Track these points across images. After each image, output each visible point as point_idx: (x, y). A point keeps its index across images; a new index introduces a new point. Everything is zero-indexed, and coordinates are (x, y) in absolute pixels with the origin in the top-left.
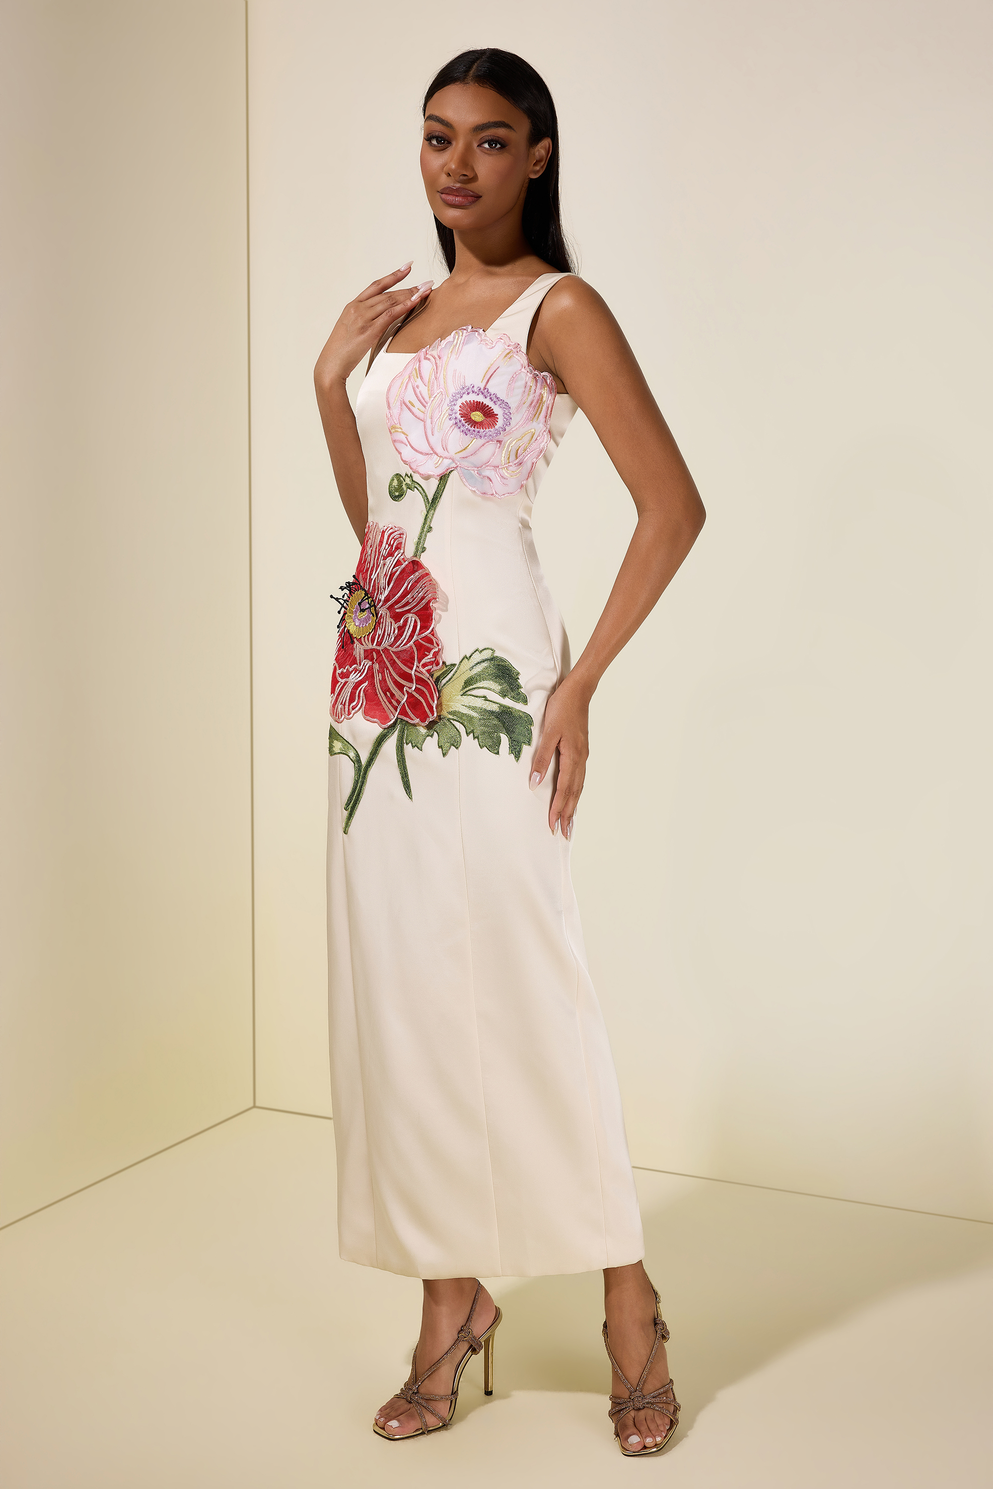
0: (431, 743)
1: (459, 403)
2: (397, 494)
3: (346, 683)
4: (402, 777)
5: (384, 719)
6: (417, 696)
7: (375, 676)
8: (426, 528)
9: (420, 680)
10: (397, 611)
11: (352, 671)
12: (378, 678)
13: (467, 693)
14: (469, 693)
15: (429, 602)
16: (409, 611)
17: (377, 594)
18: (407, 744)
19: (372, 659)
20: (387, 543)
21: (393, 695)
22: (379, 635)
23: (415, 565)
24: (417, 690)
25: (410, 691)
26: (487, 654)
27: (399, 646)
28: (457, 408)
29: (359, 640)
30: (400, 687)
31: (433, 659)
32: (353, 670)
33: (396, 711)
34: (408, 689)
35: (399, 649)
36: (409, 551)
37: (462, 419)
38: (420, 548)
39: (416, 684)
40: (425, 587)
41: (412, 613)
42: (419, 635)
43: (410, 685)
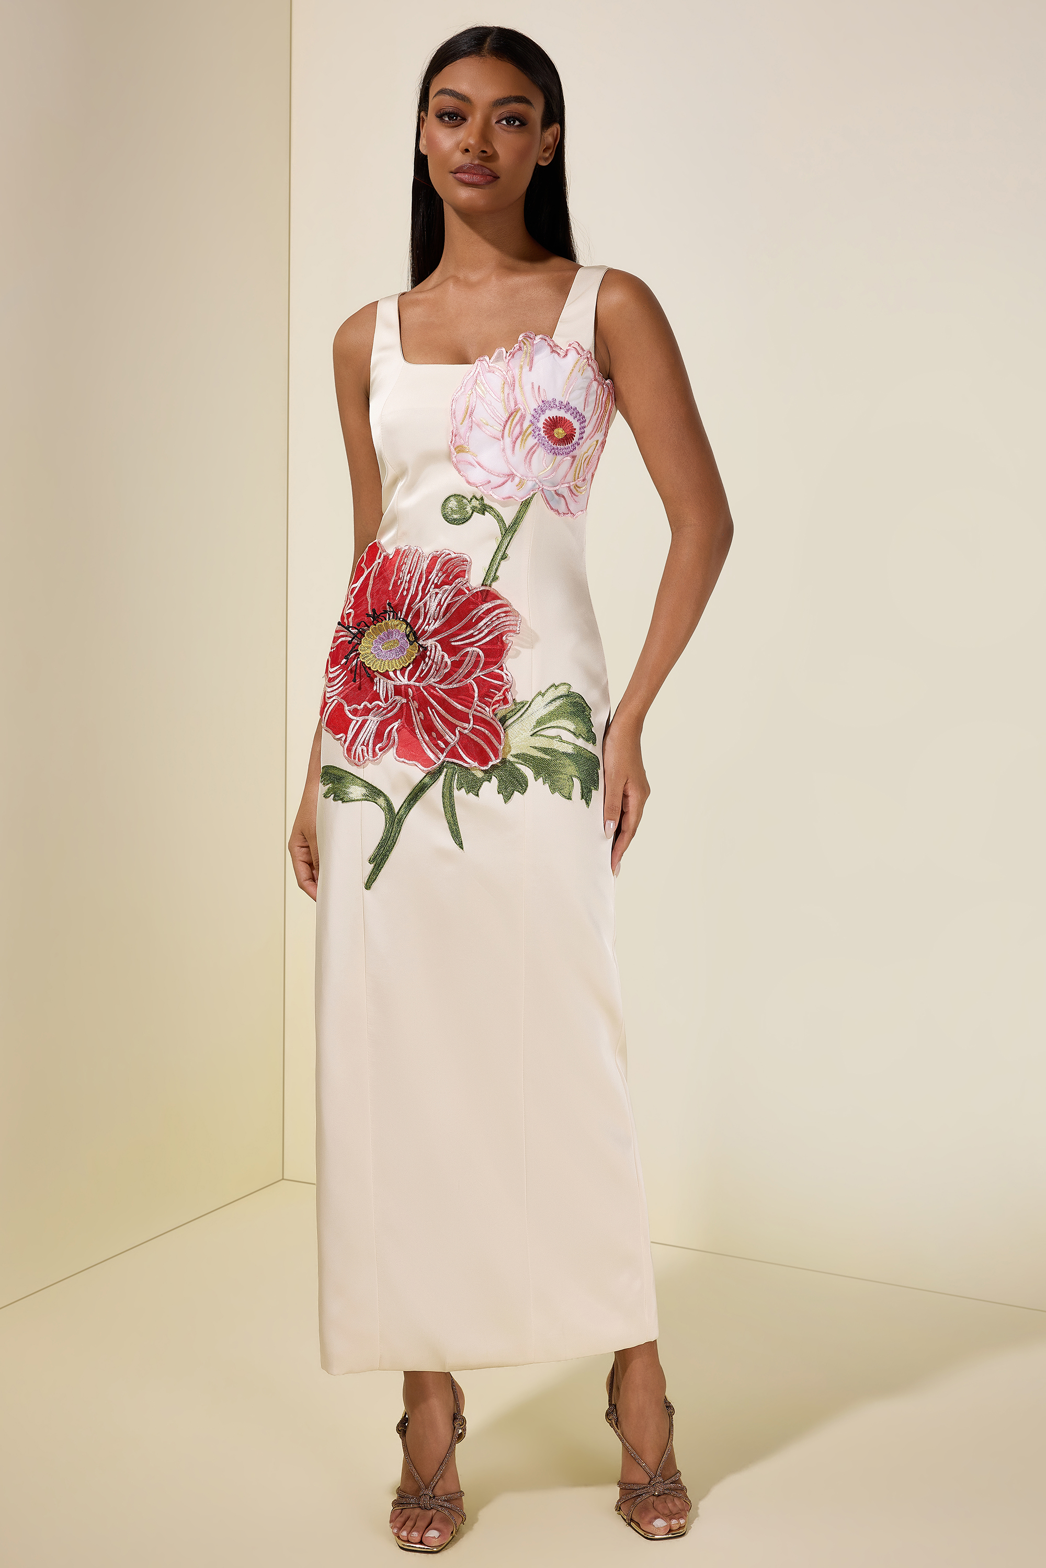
0: (490, 787)
1: (543, 418)
2: (457, 517)
3: (366, 721)
4: (450, 825)
5: (427, 762)
6: (473, 737)
7: (413, 713)
8: (500, 555)
9: (479, 720)
10: (453, 644)
11: (373, 708)
12: (417, 716)
13: (538, 733)
14: (543, 733)
15: (501, 635)
16: (471, 645)
17: (424, 625)
18: (458, 788)
19: (406, 696)
20: (441, 570)
21: (441, 737)
22: (422, 670)
23: (485, 595)
24: (473, 731)
25: (466, 732)
26: (563, 691)
27: (451, 683)
28: (541, 425)
29: (386, 675)
30: (452, 727)
31: (501, 698)
32: (376, 707)
33: (443, 754)
34: (462, 730)
35: (452, 686)
36: (474, 581)
37: (546, 436)
38: (491, 576)
39: (474, 724)
40: (498, 618)
41: (475, 647)
42: (483, 669)
43: (466, 725)
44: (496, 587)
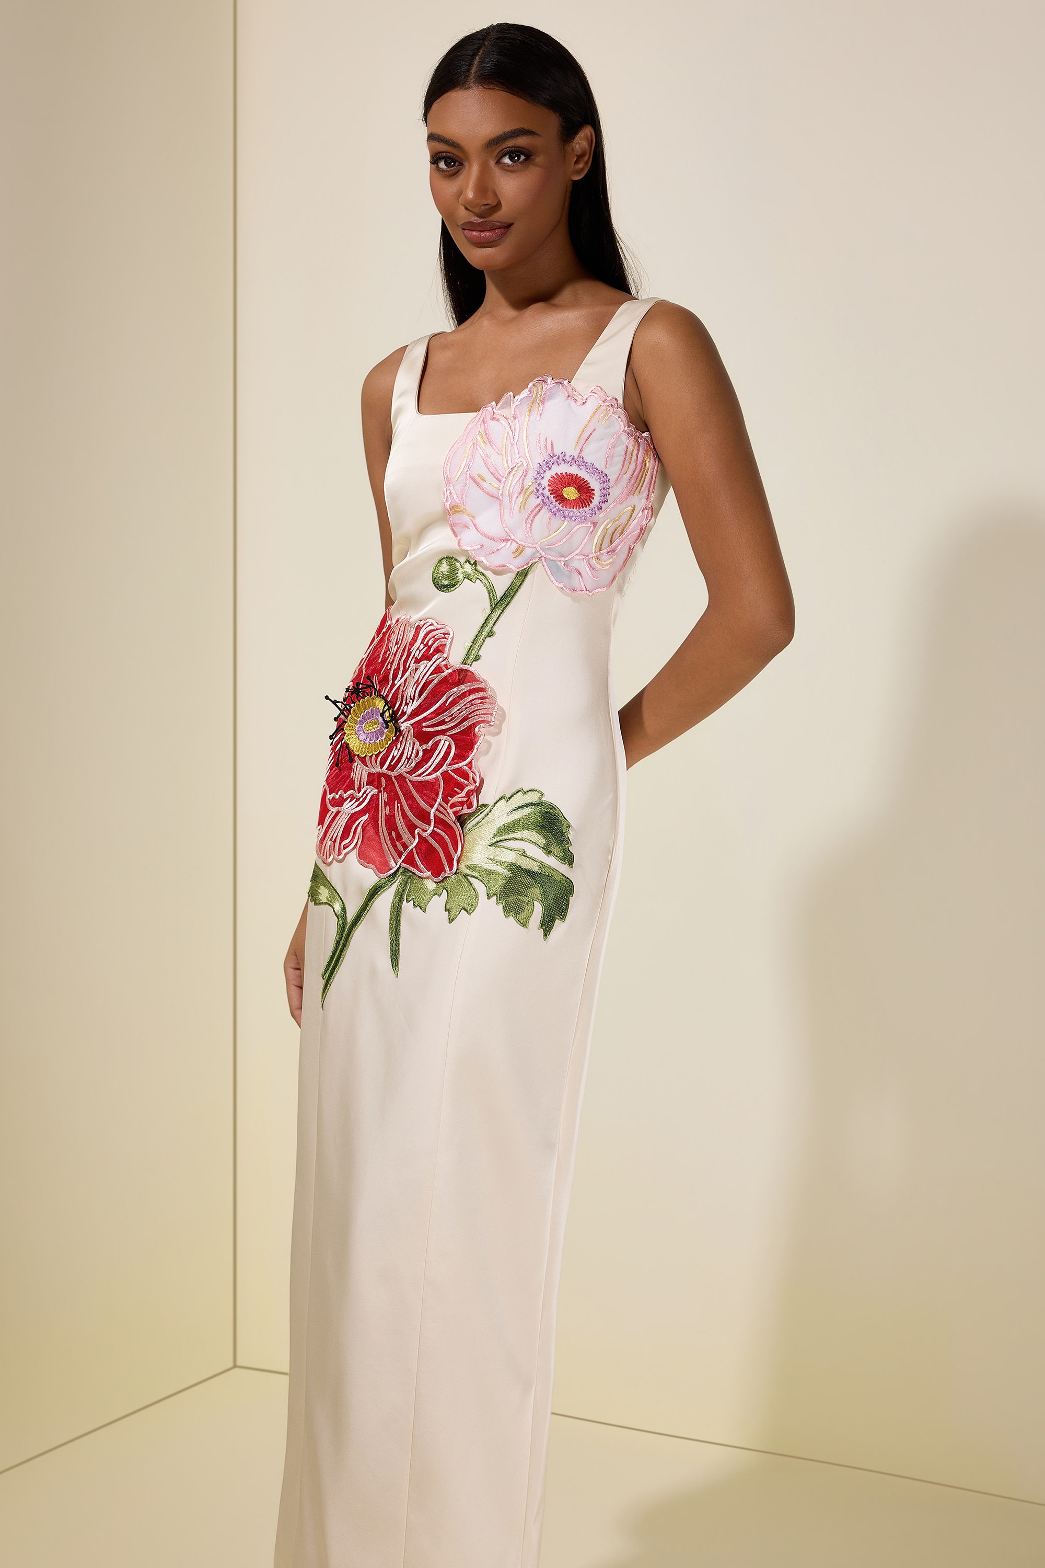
0: (437, 903)
1: (548, 475)
2: (446, 583)
3: (338, 812)
4: (392, 944)
5: (382, 867)
6: (432, 841)
7: (380, 808)
8: (486, 631)
9: (440, 822)
10: (424, 729)
11: (347, 799)
12: (383, 812)
13: (499, 844)
14: (502, 844)
15: (474, 725)
16: (443, 732)
17: (401, 705)
18: (408, 901)
19: (378, 787)
20: (422, 642)
21: (399, 837)
22: (394, 757)
23: (462, 676)
24: (433, 834)
25: (425, 835)
26: (533, 798)
27: (420, 775)
28: (545, 483)
29: (363, 760)
30: (411, 828)
31: (465, 799)
32: (348, 797)
33: (400, 858)
34: (422, 832)
35: (421, 779)
36: (455, 657)
37: (552, 496)
38: (472, 654)
39: (434, 827)
40: (472, 705)
41: (447, 735)
42: (450, 764)
43: (425, 826)
44: (475, 668)
